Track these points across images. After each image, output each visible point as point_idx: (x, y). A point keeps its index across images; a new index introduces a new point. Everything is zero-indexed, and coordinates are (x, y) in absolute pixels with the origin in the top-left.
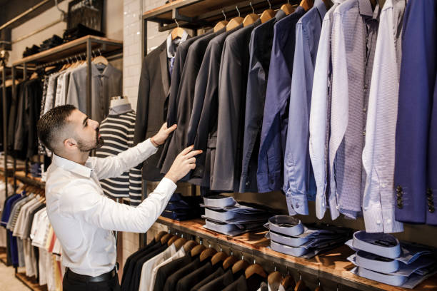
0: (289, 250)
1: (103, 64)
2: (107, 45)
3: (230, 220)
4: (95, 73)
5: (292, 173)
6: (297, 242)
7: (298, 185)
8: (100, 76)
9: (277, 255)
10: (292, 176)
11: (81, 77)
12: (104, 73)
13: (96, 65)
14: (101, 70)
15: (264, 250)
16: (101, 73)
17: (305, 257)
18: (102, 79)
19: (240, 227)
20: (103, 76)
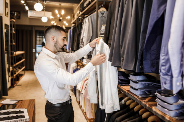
0: (167, 111)
1: (104, 11)
2: (106, 2)
3: (141, 89)
4: (100, 15)
5: (163, 61)
6: (173, 107)
7: (167, 69)
8: (102, 17)
9: (160, 113)
10: (164, 63)
11: (94, 18)
12: (104, 15)
13: (101, 12)
14: (103, 14)
15: (154, 108)
16: (103, 15)
17: (177, 118)
18: (103, 18)
19: (147, 93)
20: (104, 17)
